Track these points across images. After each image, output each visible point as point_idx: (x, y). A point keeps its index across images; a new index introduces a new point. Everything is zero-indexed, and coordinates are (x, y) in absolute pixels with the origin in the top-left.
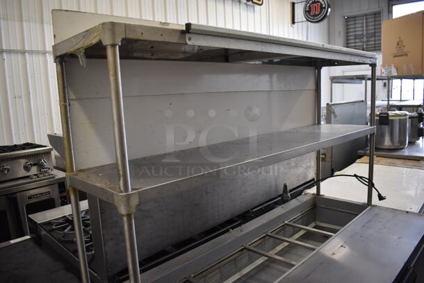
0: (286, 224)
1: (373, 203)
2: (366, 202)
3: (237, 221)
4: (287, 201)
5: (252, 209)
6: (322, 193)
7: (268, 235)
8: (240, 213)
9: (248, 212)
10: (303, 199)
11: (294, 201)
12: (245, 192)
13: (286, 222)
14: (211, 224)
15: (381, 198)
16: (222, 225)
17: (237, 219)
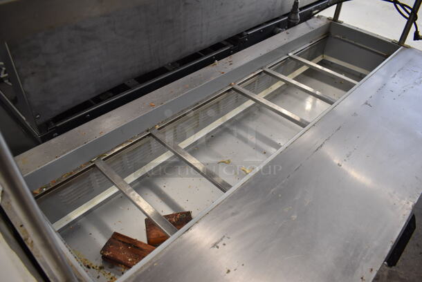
0: (290, 57)
1: (406, 43)
2: (398, 40)
3: (225, 46)
4: (294, 25)
5: (247, 31)
6: (340, 19)
7: (264, 72)
8: (231, 36)
9: (241, 35)
10: (315, 24)
11: (303, 25)
12: (241, 7)
13: (290, 54)
14: (190, 49)
15: (417, 37)
16: (205, 51)
17: (225, 43)
